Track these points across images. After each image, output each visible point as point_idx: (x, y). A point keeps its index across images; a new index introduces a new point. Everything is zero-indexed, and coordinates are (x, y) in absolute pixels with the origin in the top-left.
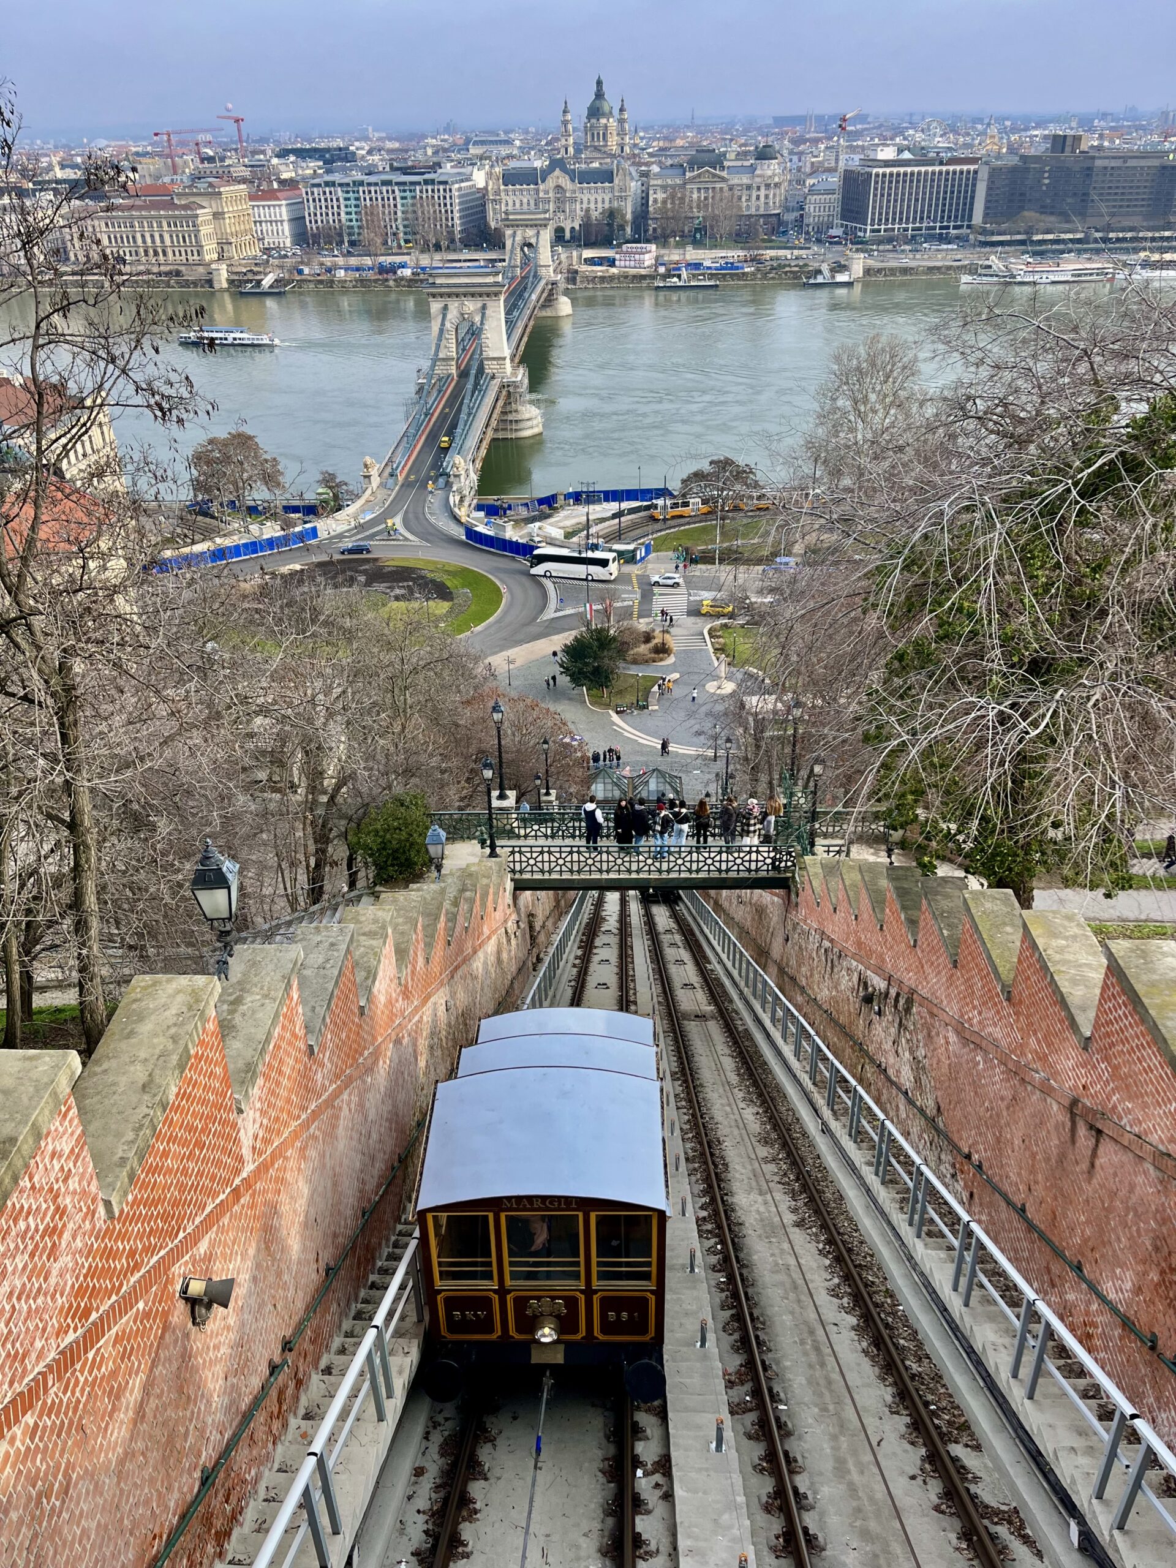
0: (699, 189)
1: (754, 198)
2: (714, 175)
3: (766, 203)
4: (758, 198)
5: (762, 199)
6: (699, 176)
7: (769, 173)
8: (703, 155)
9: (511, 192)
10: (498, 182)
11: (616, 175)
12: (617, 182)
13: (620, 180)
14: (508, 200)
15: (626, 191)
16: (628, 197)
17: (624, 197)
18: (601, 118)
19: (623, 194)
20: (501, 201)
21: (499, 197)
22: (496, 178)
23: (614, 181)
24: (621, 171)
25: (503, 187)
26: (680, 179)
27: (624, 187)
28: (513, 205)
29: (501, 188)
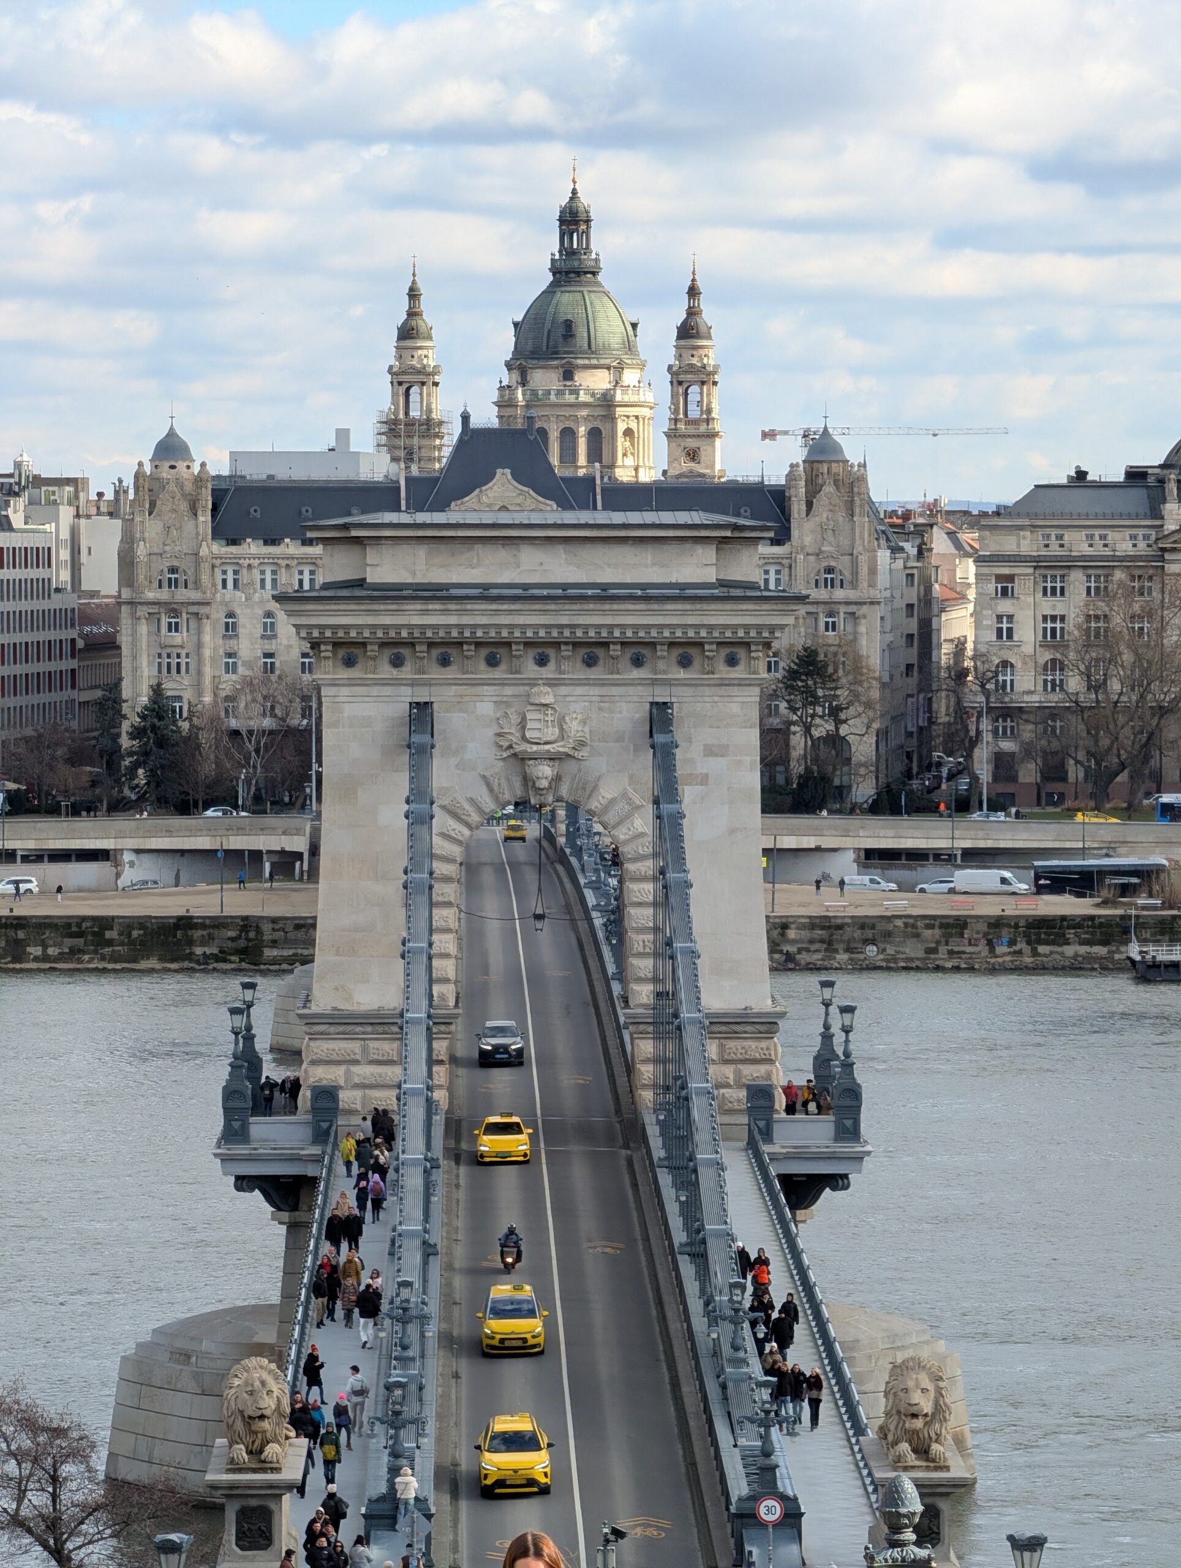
9: (256, 573)
10: (189, 525)
11: (804, 507)
12: (808, 540)
13: (823, 530)
14: (238, 611)
15: (854, 584)
16: (865, 609)
17: (842, 609)
18: (586, 367)
19: (839, 594)
20: (203, 610)
21: (193, 595)
22: (184, 506)
23: (795, 533)
24: (829, 489)
25: (218, 548)
26: (1133, 537)
27: (843, 564)
28: (260, 631)
29: (204, 551)
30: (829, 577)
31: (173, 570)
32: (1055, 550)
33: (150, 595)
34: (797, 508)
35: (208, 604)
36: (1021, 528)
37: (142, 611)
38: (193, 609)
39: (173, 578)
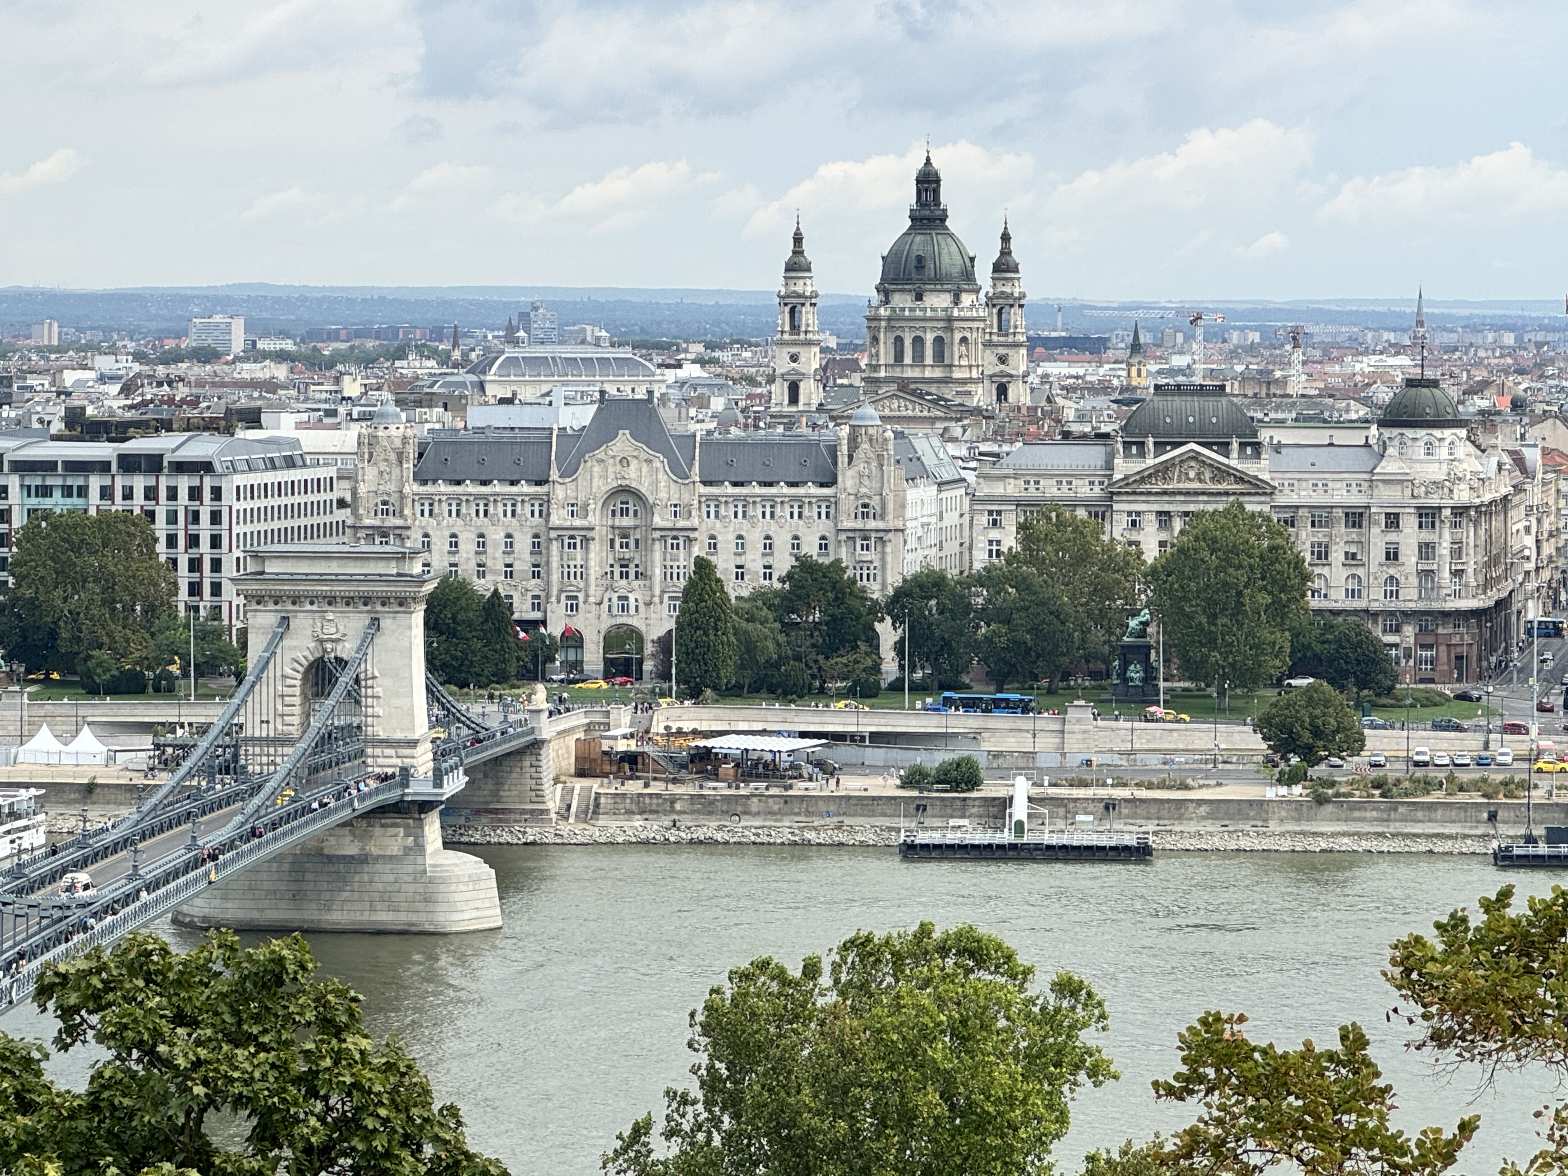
0: (1164, 518)
1: (1377, 553)
2: (1221, 473)
3: (1426, 574)
4: (1392, 555)
5: (1410, 557)
6: (1163, 471)
7: (1436, 472)
8: (1177, 402)
9: (444, 505)
10: (396, 471)
11: (846, 459)
12: (849, 483)
13: (861, 476)
14: (431, 533)
15: (883, 517)
16: (890, 535)
17: (873, 535)
18: (931, 291)
19: (872, 524)
20: (405, 533)
21: (399, 522)
22: (393, 457)
23: (840, 479)
24: (865, 446)
25: (416, 488)
26: (1092, 483)
27: (875, 502)
28: (447, 547)
29: (407, 490)
30: (865, 510)
31: (385, 503)
32: (1032, 492)
33: (367, 522)
34: (842, 460)
35: (409, 528)
36: (1006, 477)
37: (361, 534)
38: (398, 532)
39: (385, 508)
